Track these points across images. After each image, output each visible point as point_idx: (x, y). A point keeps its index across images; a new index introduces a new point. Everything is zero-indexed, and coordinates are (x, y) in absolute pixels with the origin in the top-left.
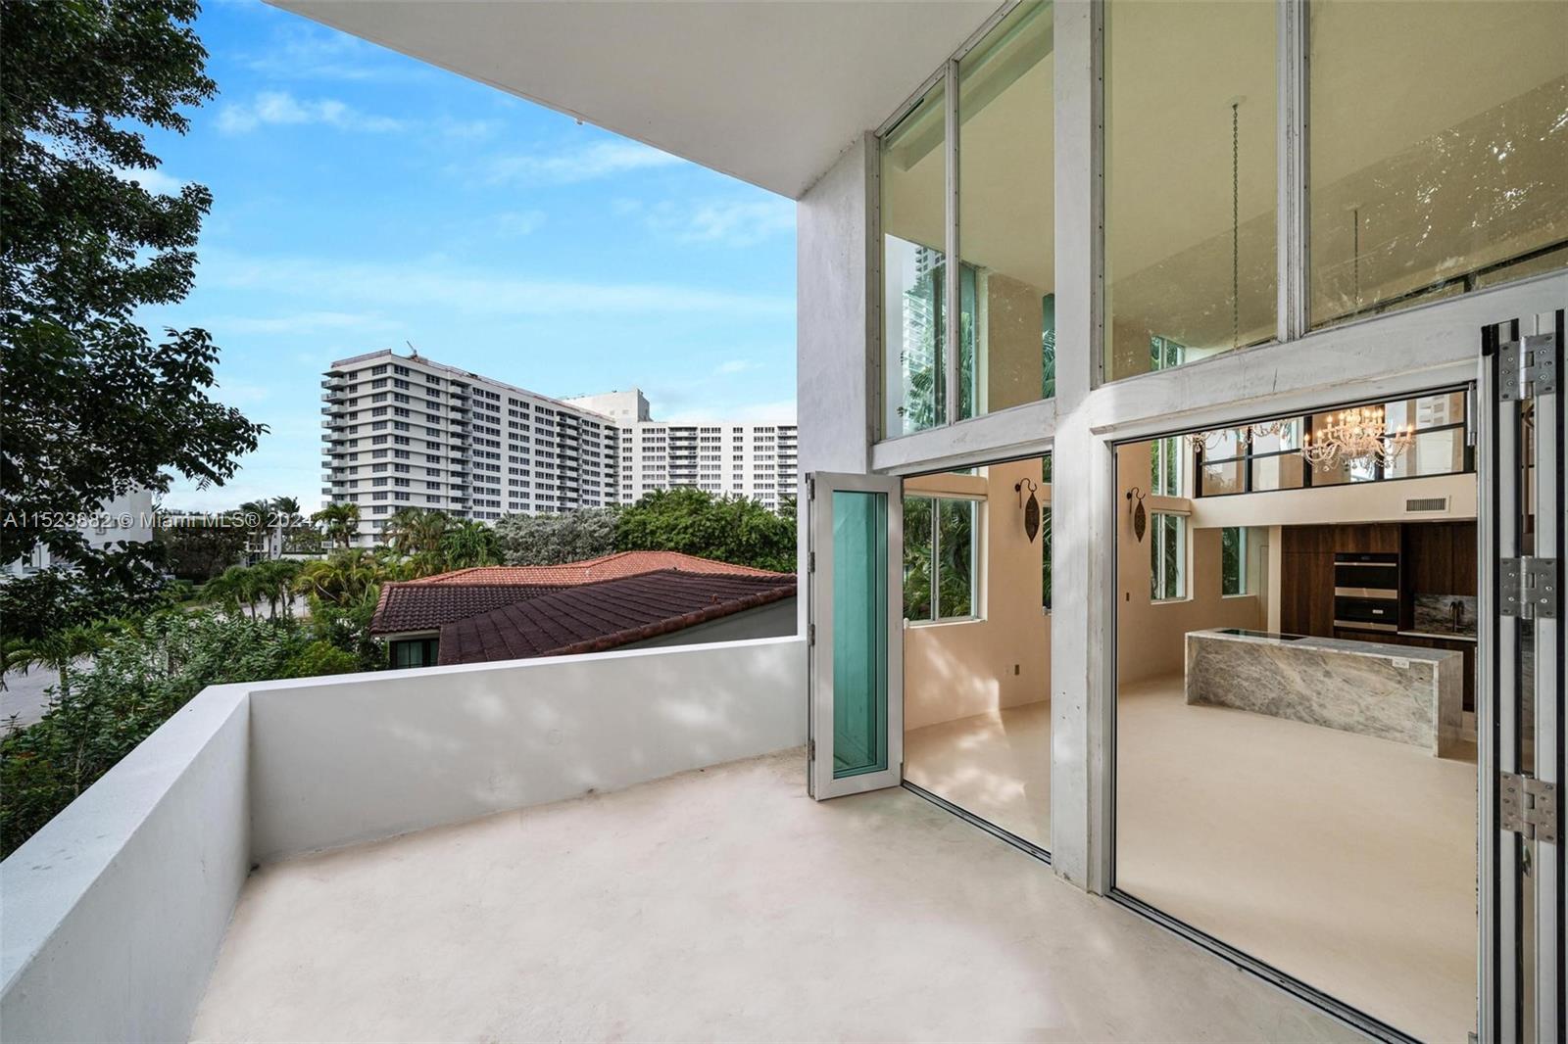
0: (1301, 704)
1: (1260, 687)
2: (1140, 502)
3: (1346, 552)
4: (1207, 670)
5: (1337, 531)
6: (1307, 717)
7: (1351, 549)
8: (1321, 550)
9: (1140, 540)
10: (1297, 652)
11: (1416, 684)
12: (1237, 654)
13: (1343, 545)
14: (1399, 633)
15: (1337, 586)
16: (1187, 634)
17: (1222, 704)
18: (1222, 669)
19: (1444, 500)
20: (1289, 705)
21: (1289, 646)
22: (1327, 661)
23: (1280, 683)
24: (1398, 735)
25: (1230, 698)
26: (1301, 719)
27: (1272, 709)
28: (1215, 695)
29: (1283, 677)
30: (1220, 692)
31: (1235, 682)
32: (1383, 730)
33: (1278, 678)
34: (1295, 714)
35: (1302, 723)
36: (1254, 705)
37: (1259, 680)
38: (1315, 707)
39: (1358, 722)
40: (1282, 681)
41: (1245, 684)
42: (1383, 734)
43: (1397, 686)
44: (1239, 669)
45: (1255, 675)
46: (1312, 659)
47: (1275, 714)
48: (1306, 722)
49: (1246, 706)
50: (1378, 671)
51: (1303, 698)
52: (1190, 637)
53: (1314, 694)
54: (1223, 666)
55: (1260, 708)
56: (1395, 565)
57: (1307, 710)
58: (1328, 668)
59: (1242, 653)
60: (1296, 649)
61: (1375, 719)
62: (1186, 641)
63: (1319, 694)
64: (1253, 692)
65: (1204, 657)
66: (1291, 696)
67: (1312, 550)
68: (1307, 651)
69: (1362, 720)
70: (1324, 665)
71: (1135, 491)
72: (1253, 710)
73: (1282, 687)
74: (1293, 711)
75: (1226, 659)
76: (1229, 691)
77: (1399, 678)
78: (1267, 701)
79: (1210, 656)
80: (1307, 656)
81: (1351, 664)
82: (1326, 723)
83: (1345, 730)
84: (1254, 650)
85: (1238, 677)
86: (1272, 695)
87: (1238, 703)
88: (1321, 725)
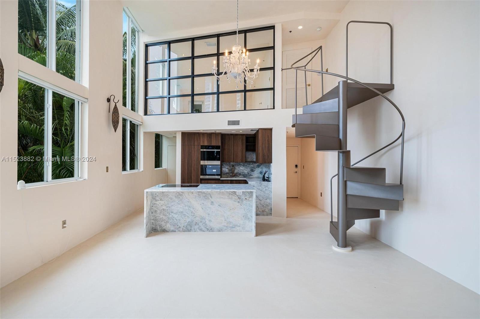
0: (201, 222)
1: (183, 216)
2: (116, 105)
3: (204, 145)
4: (156, 211)
5: (201, 136)
6: (204, 229)
7: (206, 144)
8: (196, 144)
9: (115, 131)
10: (200, 193)
11: (244, 202)
12: (171, 199)
13: (203, 142)
14: (221, 179)
15: (201, 160)
16: (146, 191)
17: (164, 231)
18: (164, 210)
19: (239, 121)
20: (196, 224)
21: (196, 190)
22: (212, 196)
23: (192, 212)
24: (238, 228)
25: (168, 226)
26: (201, 230)
27: (188, 229)
28: (160, 226)
29: (193, 209)
30: (163, 223)
31: (171, 216)
32: (233, 227)
33: (191, 209)
34: (198, 228)
35: (202, 232)
36: (180, 227)
37: (182, 212)
38: (207, 222)
39: (224, 226)
40: (193, 211)
41: (176, 216)
42: (233, 229)
43: (238, 204)
44: (173, 208)
45: (181, 210)
46: (206, 196)
47: (189, 231)
48: (204, 231)
49: (177, 229)
50: (231, 198)
51: (203, 218)
52: (147, 192)
53: (207, 215)
54: (164, 207)
55: (183, 229)
56: (220, 150)
57: (204, 225)
58: (212, 200)
59: (174, 198)
60: (199, 192)
61: (230, 223)
62: (145, 195)
63: (209, 214)
64: (179, 220)
65: (155, 204)
66: (197, 218)
67: (193, 144)
68: (204, 193)
69: (225, 224)
70: (210, 198)
71: (112, 98)
72: (179, 231)
73: (193, 215)
74: (198, 226)
75: (166, 203)
76: (167, 222)
77: (238, 200)
78: (186, 224)
79: (157, 203)
80: (204, 195)
81: (222, 196)
82: (211, 230)
83: (219, 231)
84: (180, 195)
85: (172, 212)
86: (188, 220)
87: (172, 228)
88: (210, 231)
